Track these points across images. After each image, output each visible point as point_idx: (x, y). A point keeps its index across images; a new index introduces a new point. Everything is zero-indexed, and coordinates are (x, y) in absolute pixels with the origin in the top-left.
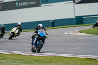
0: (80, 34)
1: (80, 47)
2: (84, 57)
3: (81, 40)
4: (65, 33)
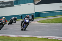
0: (38, 23)
2: (40, 37)
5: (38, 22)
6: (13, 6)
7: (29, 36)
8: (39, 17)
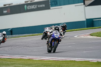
0: (91, 37)
1: (91, 50)
2: (95, 60)
3: (93, 43)
4: (76, 37)
5: (91, 35)
6: (50, 9)
7: (76, 59)
8: (93, 26)
